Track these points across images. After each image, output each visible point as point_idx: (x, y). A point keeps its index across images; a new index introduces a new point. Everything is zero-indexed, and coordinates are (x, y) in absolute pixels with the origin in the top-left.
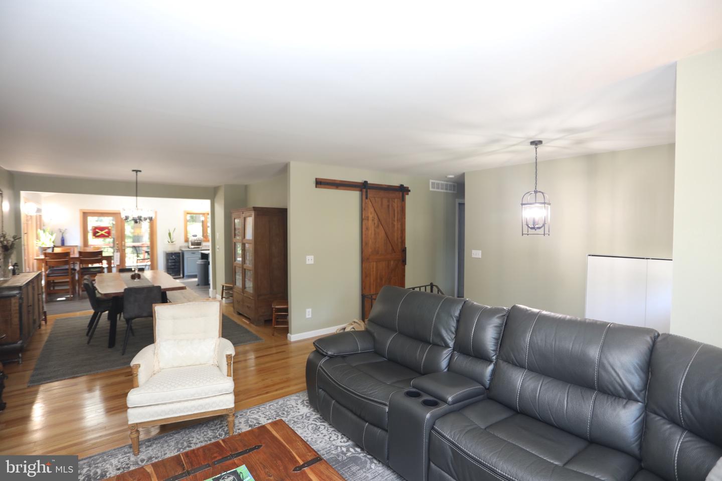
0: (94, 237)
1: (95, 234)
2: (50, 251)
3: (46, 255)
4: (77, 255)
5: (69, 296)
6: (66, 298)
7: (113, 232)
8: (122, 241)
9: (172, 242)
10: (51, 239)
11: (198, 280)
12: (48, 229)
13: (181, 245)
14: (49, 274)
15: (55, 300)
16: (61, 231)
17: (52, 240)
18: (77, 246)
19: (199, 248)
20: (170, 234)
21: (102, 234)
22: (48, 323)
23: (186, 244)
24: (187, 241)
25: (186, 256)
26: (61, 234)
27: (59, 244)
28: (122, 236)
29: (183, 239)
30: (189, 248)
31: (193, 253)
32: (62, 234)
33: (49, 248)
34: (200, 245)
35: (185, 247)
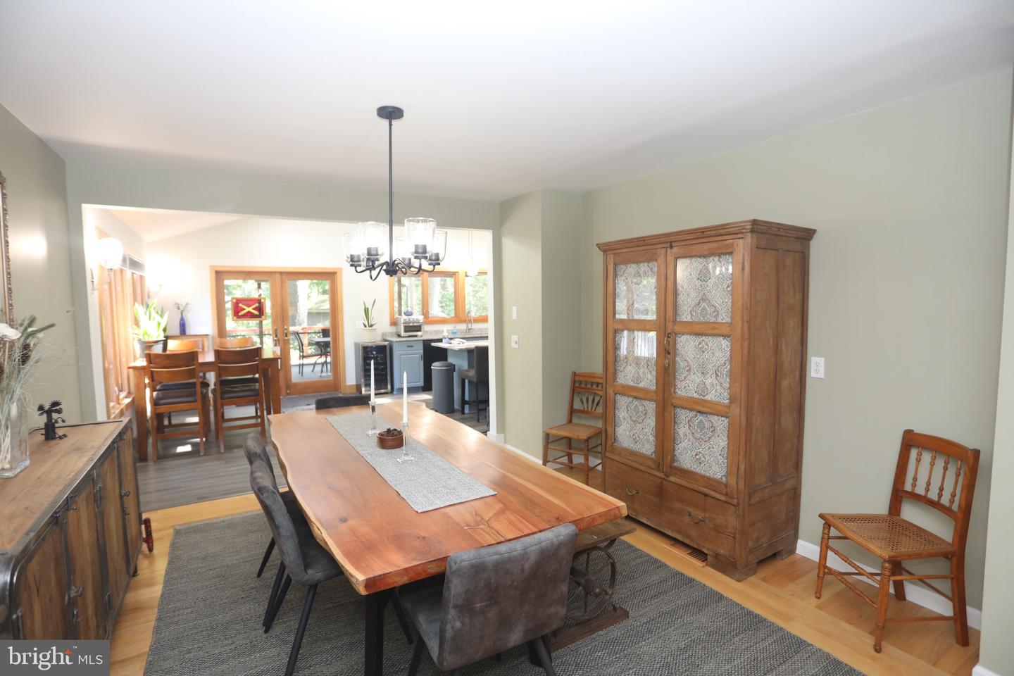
0: (235, 318)
1: (237, 313)
2: (158, 349)
3: (149, 357)
4: (210, 358)
5: (198, 440)
6: (194, 445)
7: (268, 309)
8: (283, 325)
9: (371, 326)
10: (159, 324)
11: (435, 397)
12: (154, 302)
13: (384, 331)
14: (158, 398)
15: (172, 451)
16: (179, 308)
17: (162, 327)
18: (207, 335)
19: (416, 336)
20: (366, 311)
21: (249, 312)
22: (155, 551)
23: (393, 329)
24: (394, 323)
25: (396, 353)
26: (179, 312)
27: (177, 332)
28: (283, 317)
29: (387, 320)
30: (399, 336)
31: (410, 346)
32: (182, 314)
33: (157, 342)
34: (420, 331)
35: (392, 334)
